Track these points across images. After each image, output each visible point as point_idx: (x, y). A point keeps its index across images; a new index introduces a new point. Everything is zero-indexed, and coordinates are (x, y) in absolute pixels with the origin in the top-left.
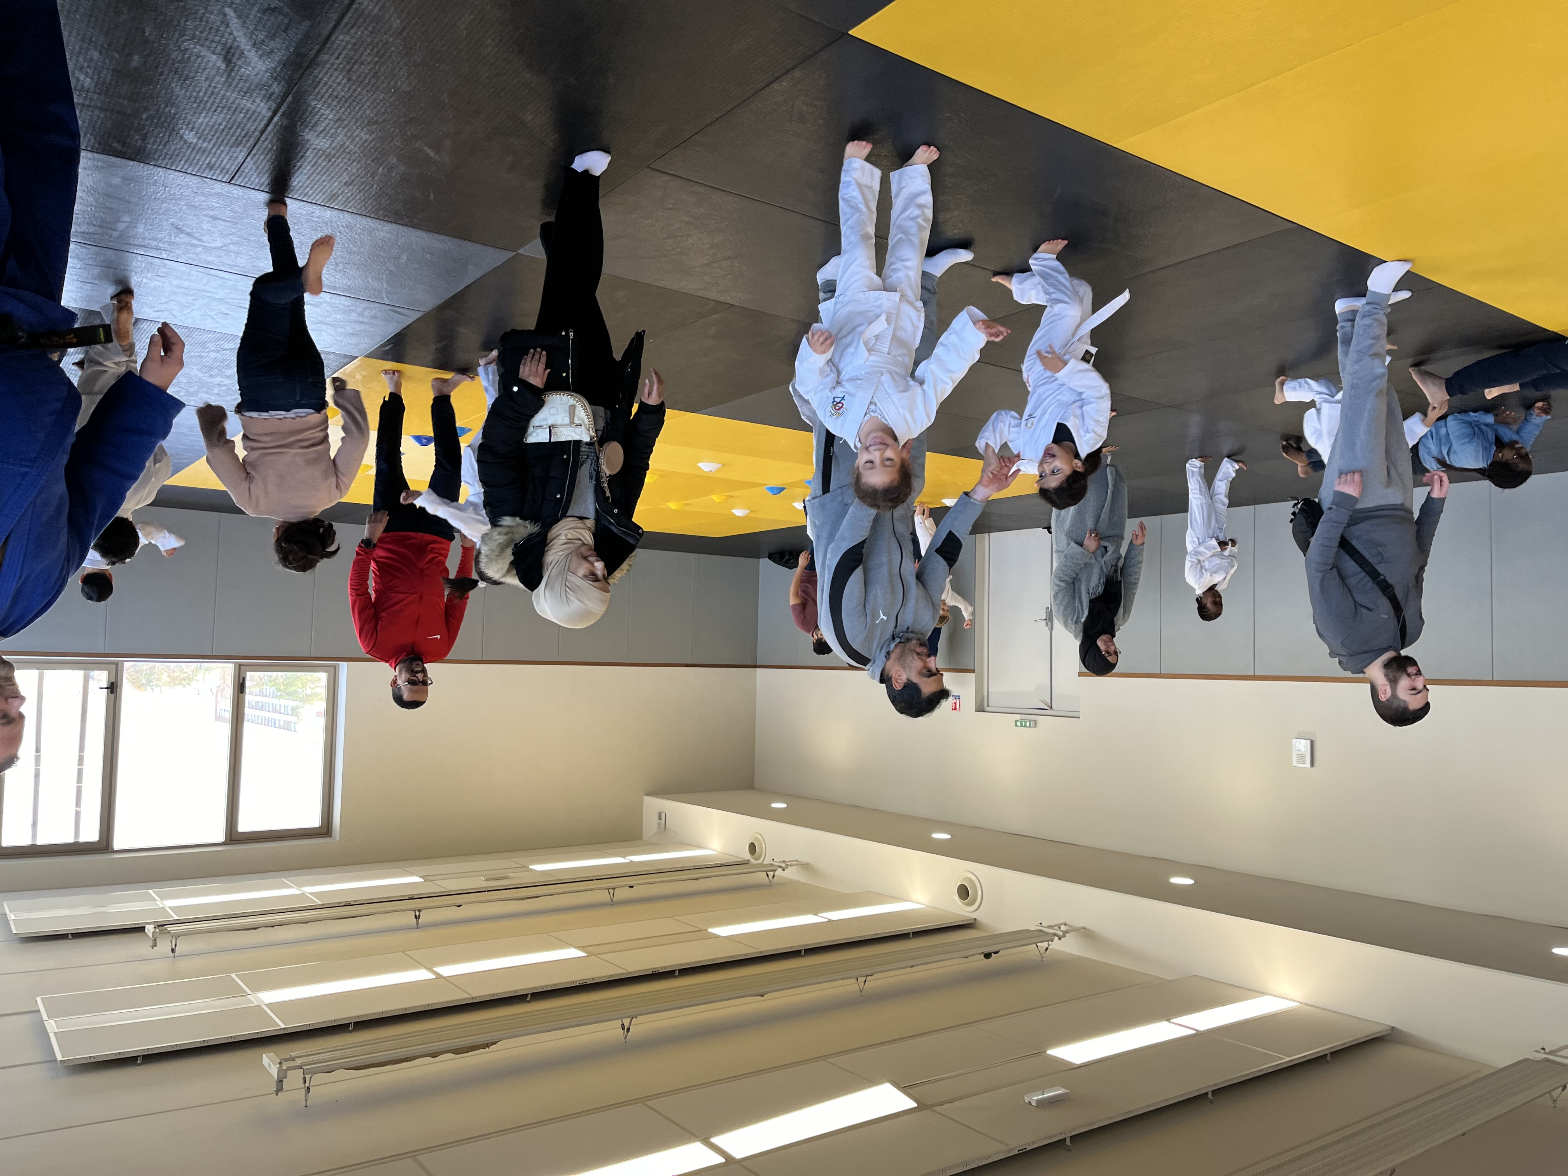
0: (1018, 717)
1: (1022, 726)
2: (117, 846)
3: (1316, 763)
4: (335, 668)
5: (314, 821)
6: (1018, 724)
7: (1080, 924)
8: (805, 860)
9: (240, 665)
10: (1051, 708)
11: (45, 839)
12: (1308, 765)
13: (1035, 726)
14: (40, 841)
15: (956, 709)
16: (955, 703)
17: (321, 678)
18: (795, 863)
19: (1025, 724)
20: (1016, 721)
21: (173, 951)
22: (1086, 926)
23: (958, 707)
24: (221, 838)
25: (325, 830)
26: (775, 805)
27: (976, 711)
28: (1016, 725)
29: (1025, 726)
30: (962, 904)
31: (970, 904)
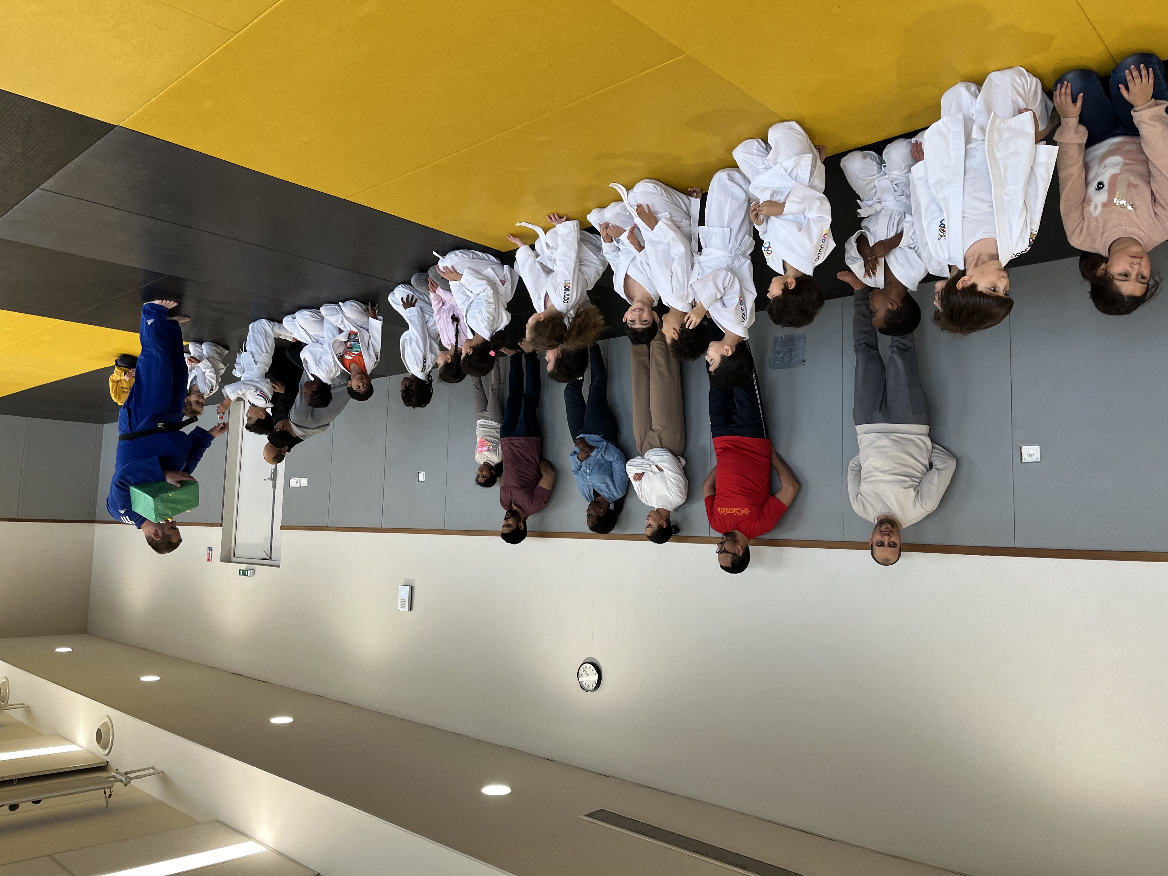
0: (243, 567)
1: (243, 575)
3: (414, 608)
7: (161, 768)
8: (28, 703)
10: (271, 558)
12: (406, 609)
13: (253, 575)
15: (209, 560)
16: (209, 554)
18: (22, 706)
19: (245, 573)
20: (240, 570)
22: (164, 771)
23: (210, 558)
26: (59, 650)
27: (221, 561)
28: (240, 574)
29: (245, 575)
30: (99, 748)
31: (104, 747)
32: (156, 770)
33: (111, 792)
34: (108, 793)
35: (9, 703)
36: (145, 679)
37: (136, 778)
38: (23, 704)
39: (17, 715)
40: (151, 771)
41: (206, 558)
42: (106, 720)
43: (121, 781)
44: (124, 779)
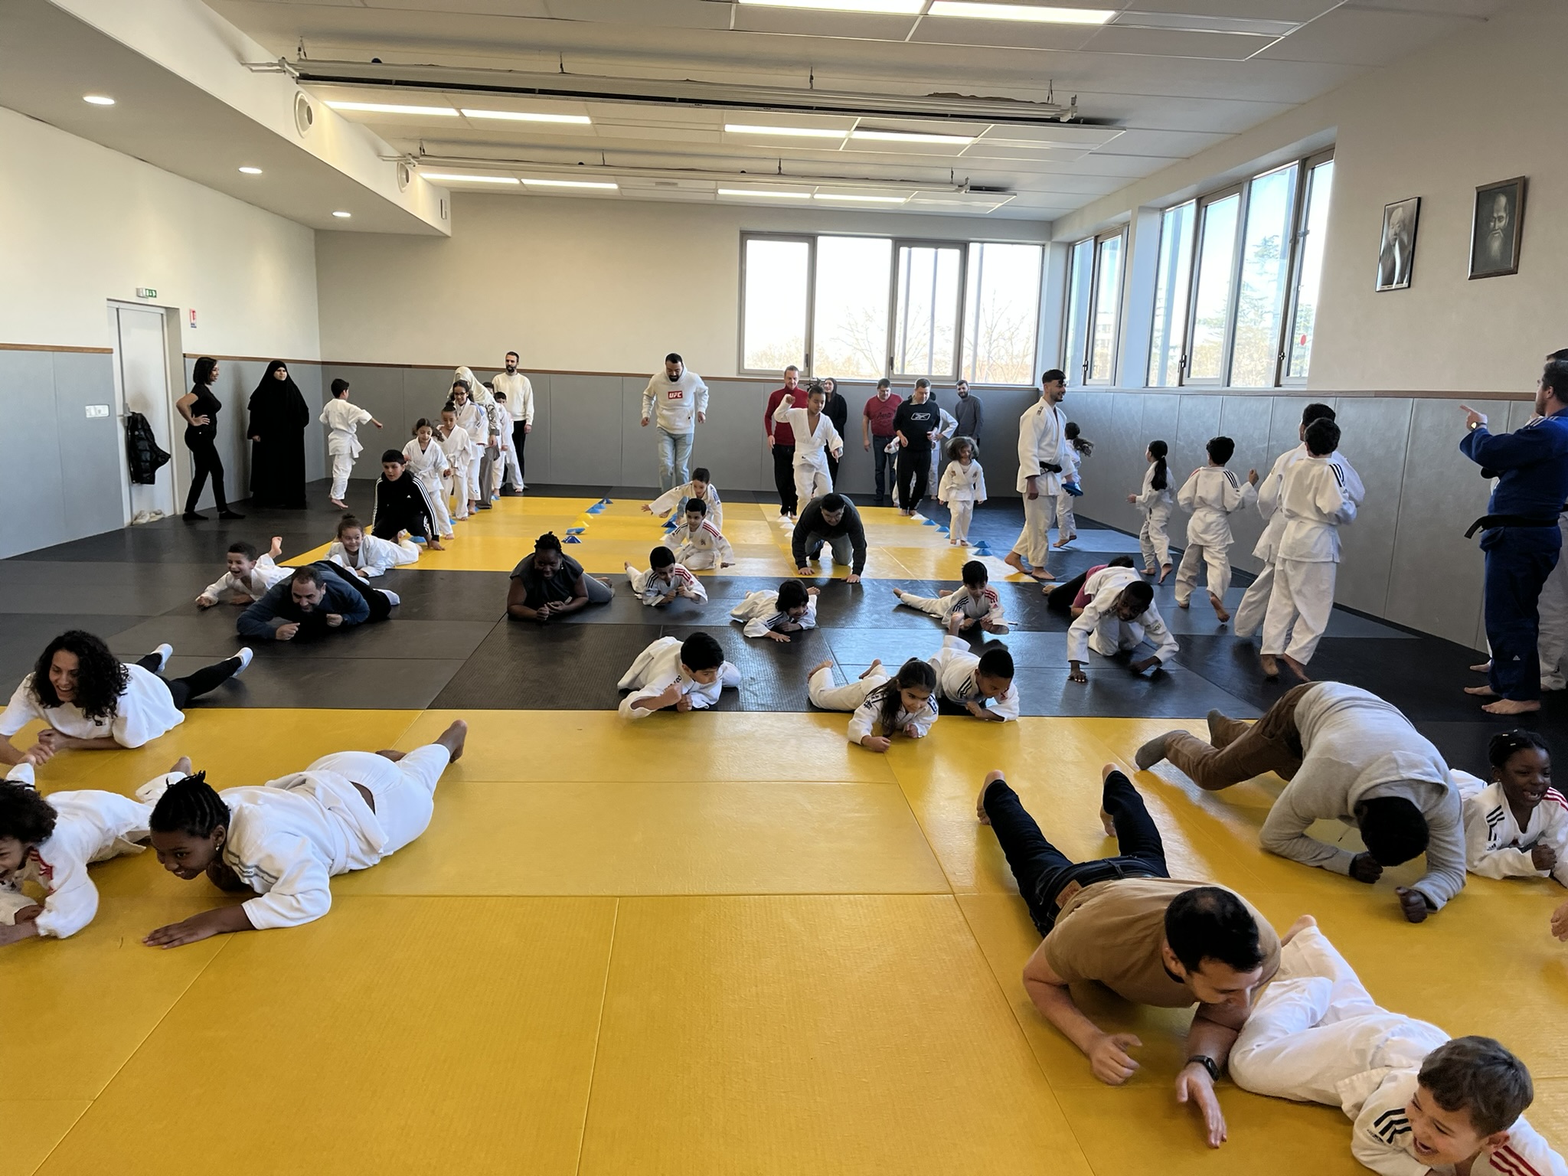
0: (151, 301)
2: (889, 242)
4: (739, 373)
5: (751, 244)
6: (154, 292)
8: (379, 160)
9: (809, 376)
10: (117, 311)
11: (929, 252)
13: (138, 290)
14: (933, 250)
16: (194, 319)
17: (749, 364)
18: (386, 160)
19: (149, 293)
20: (155, 297)
21: (952, 172)
22: (240, 65)
23: (192, 313)
24: (821, 241)
25: (745, 235)
26: (347, 215)
27: (178, 309)
29: (149, 290)
30: (307, 101)
31: (302, 102)
32: (249, 68)
33: (299, 54)
34: (302, 53)
35: (396, 163)
36: (257, 171)
37: (275, 65)
38: (384, 160)
39: (389, 150)
40: (254, 68)
41: (196, 314)
42: (304, 133)
43: (289, 64)
44: (286, 66)
